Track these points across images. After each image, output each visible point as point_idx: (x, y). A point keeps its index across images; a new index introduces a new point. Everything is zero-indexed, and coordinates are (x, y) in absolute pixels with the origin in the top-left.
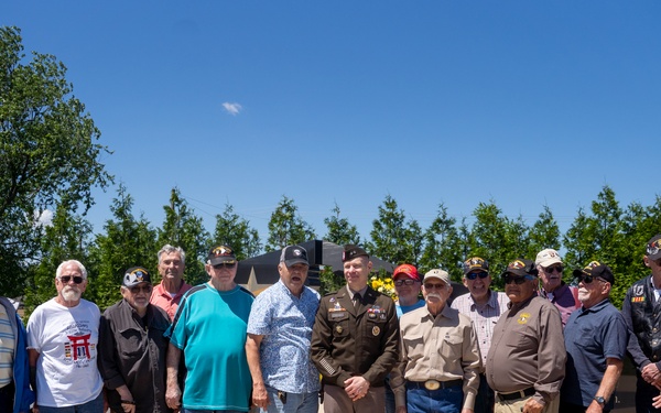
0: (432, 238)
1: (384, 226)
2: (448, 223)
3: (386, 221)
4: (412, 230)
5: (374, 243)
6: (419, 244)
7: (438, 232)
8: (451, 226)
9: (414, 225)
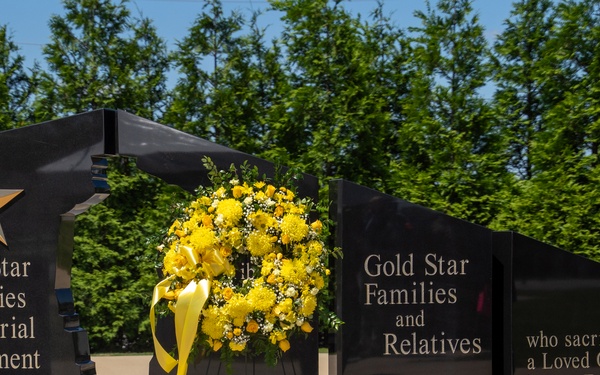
0: (190, 65)
1: (78, 33)
2: (226, 27)
3: (84, 20)
4: (142, 43)
5: (55, 75)
6: (157, 78)
7: (205, 50)
8: (234, 35)
9: (146, 32)
